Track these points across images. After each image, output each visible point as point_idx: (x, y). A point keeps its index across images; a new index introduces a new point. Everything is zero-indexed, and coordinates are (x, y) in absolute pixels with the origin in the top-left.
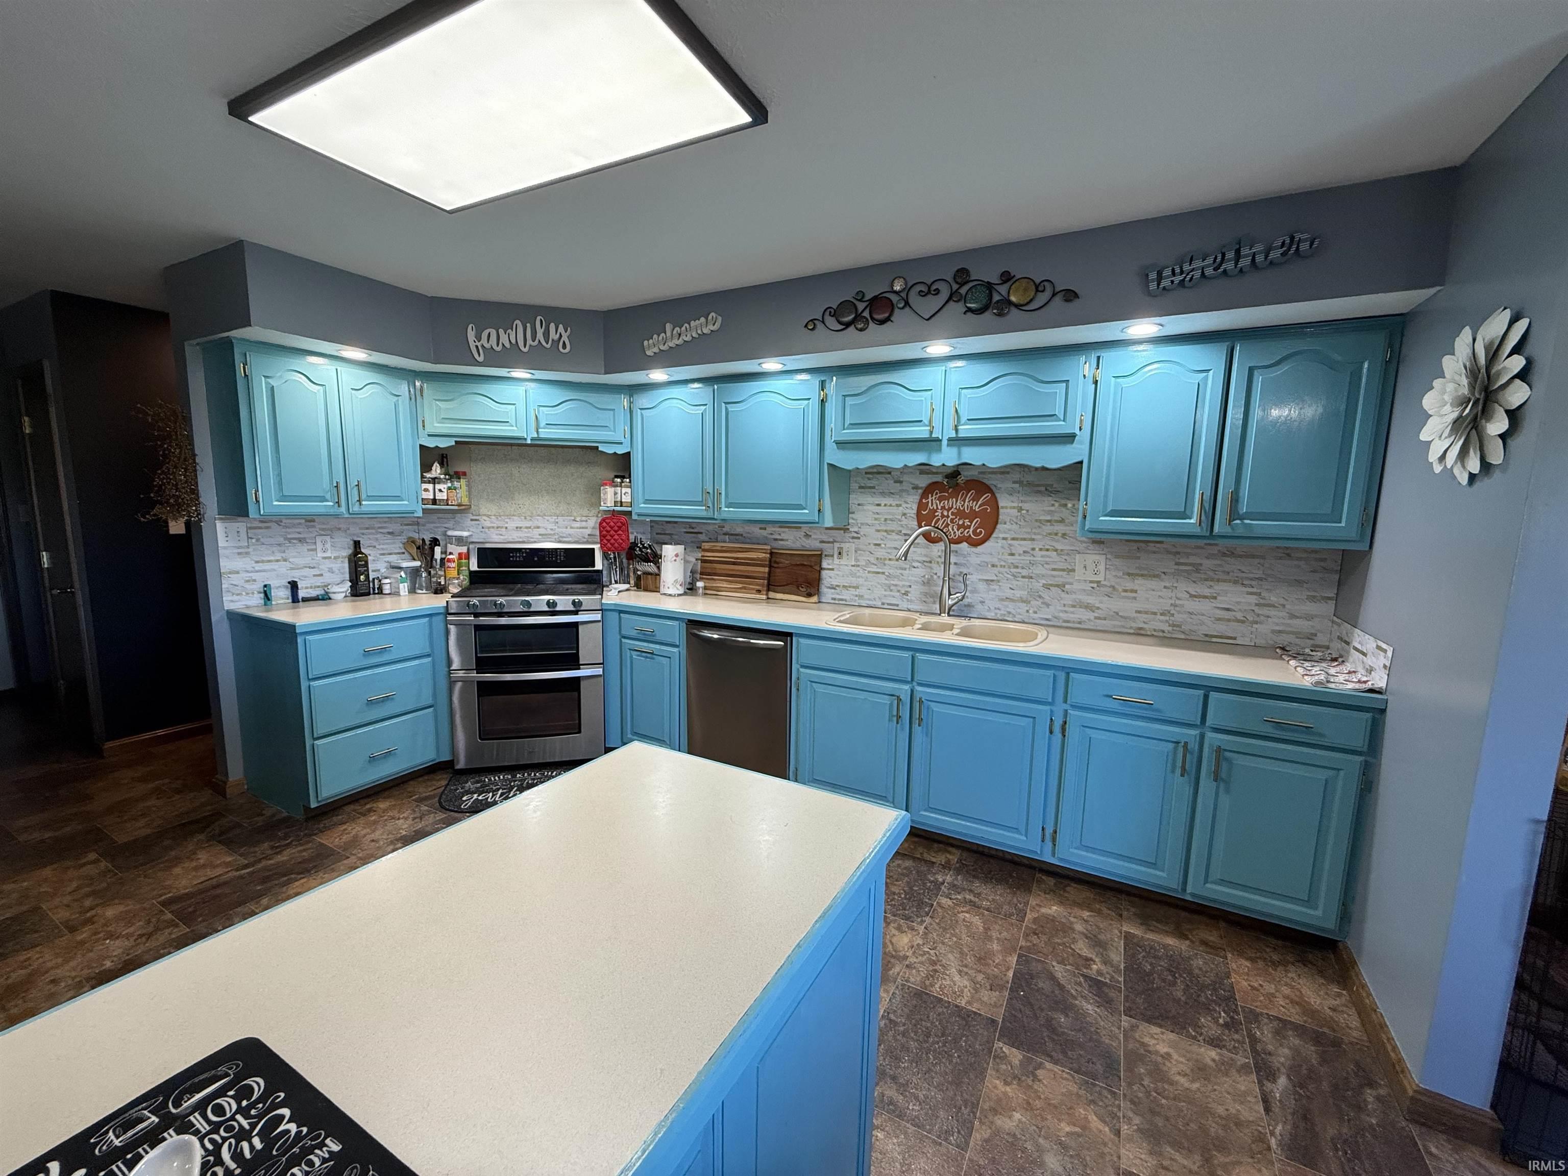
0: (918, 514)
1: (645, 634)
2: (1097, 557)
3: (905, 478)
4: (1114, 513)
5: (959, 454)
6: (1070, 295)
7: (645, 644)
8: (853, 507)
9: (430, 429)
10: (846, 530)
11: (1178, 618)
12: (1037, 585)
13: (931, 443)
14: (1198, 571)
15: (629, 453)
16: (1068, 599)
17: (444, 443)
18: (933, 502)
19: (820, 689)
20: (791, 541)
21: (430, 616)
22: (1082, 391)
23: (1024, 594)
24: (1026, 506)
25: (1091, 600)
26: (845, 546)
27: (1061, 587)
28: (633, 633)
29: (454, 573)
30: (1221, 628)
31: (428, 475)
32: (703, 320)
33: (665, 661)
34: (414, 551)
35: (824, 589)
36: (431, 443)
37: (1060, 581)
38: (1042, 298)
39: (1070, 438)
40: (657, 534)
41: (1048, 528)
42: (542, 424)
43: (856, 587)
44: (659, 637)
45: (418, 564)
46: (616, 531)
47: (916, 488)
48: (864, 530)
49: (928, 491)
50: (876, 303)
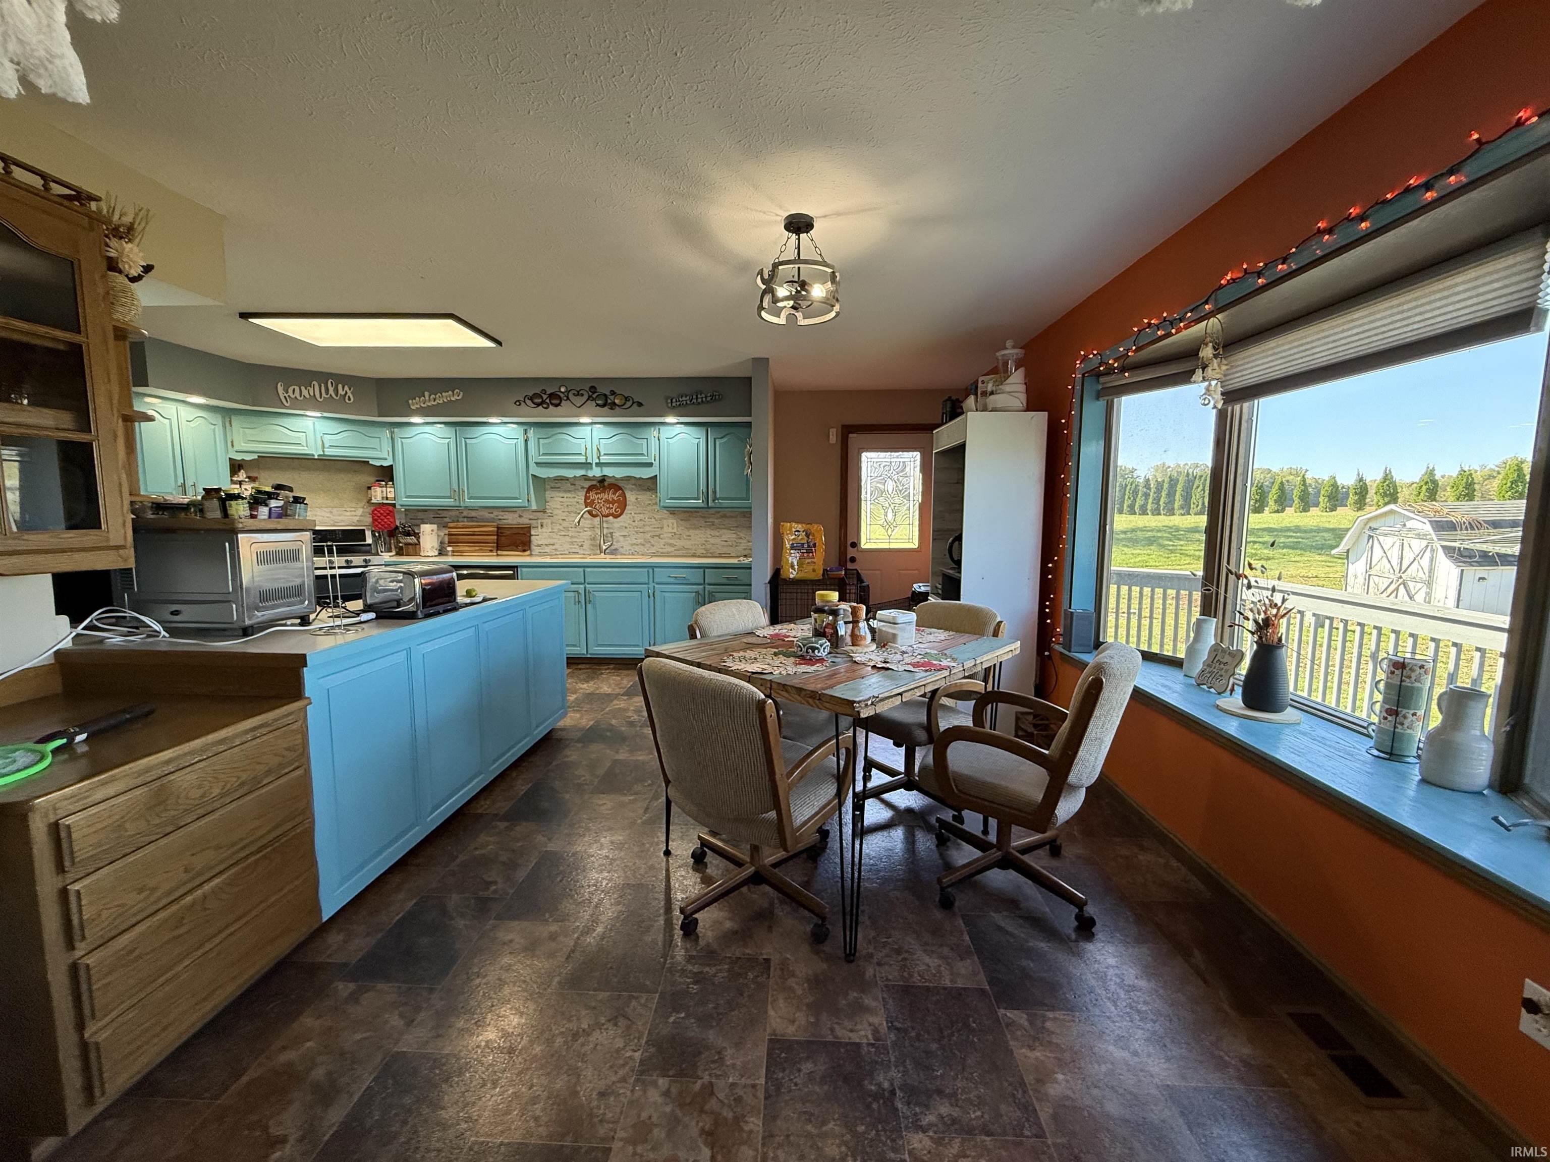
0: (585, 502)
2: (672, 521)
3: (576, 483)
4: (672, 499)
5: (603, 471)
6: (640, 404)
8: (548, 499)
9: (237, 448)
10: (545, 512)
11: (709, 546)
12: (648, 536)
13: (587, 465)
15: (392, 466)
16: (662, 542)
17: (249, 457)
18: (593, 495)
20: (511, 520)
22: (653, 442)
24: (639, 497)
25: (672, 542)
26: (544, 521)
27: (659, 536)
30: (725, 550)
31: (235, 479)
35: (533, 547)
36: (238, 457)
37: (657, 533)
38: (629, 404)
39: (650, 465)
40: (410, 519)
41: (649, 508)
42: (327, 445)
43: (553, 545)
46: (385, 517)
47: (583, 488)
48: (555, 512)
49: (590, 489)
50: (552, 396)
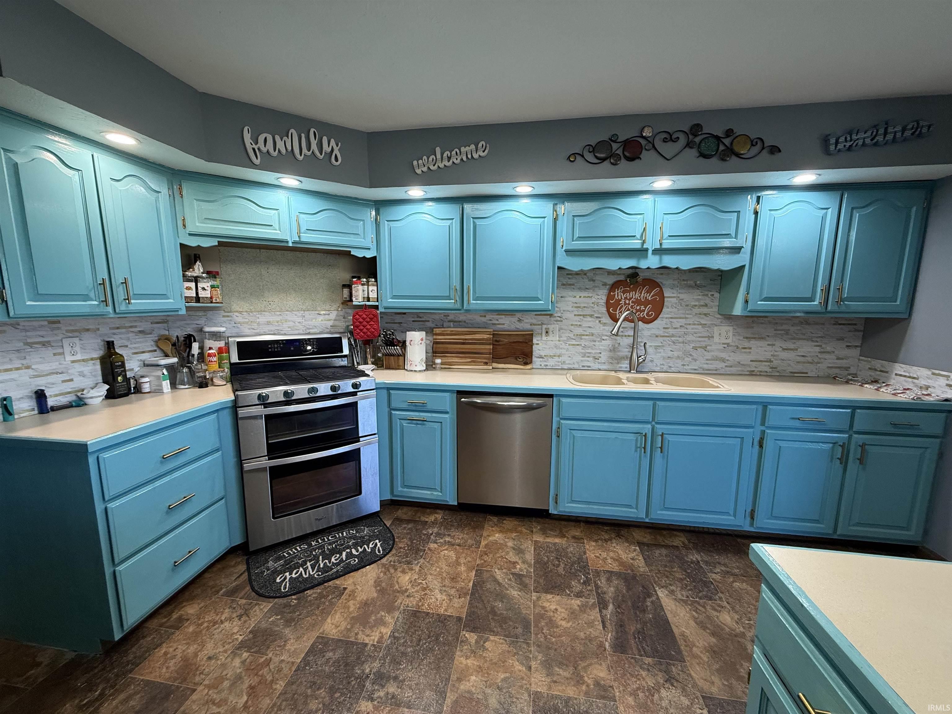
0: (607, 302)
1: (416, 406)
2: (727, 328)
3: (596, 277)
4: (766, 299)
5: (661, 260)
6: (774, 150)
7: (417, 414)
8: (557, 299)
9: (190, 228)
10: (552, 315)
11: (775, 363)
12: (689, 348)
13: (642, 252)
14: (787, 334)
15: (374, 258)
16: (709, 355)
17: (206, 243)
18: (618, 294)
19: (578, 434)
20: (508, 324)
21: (217, 411)
22: (747, 217)
23: (680, 354)
24: (682, 296)
25: (723, 355)
26: (551, 327)
27: (705, 348)
28: (404, 406)
29: (215, 366)
30: (799, 368)
31: (189, 274)
32: (473, 147)
33: (436, 426)
34: (168, 348)
35: (534, 359)
36: (193, 242)
37: (704, 344)
38: (755, 150)
39: (735, 250)
40: (387, 323)
41: (696, 310)
42: (303, 230)
43: (559, 356)
44: (429, 407)
45: (175, 360)
46: (368, 322)
47: (605, 284)
48: (567, 315)
49: (614, 286)
50: (627, 144)
